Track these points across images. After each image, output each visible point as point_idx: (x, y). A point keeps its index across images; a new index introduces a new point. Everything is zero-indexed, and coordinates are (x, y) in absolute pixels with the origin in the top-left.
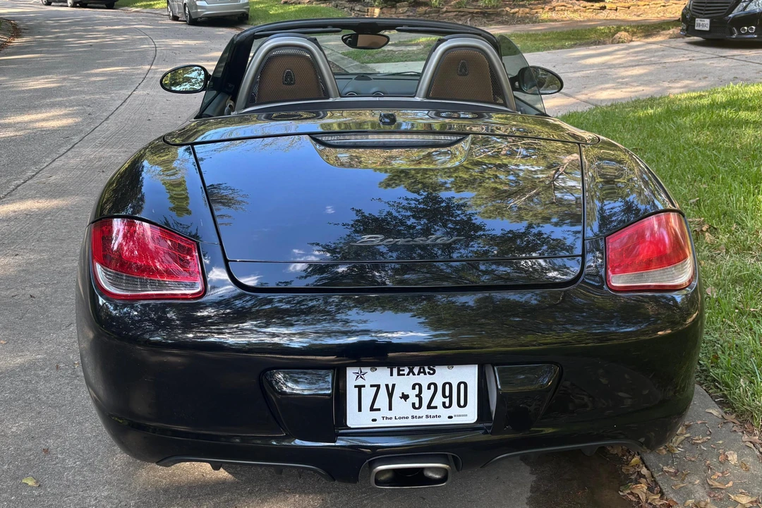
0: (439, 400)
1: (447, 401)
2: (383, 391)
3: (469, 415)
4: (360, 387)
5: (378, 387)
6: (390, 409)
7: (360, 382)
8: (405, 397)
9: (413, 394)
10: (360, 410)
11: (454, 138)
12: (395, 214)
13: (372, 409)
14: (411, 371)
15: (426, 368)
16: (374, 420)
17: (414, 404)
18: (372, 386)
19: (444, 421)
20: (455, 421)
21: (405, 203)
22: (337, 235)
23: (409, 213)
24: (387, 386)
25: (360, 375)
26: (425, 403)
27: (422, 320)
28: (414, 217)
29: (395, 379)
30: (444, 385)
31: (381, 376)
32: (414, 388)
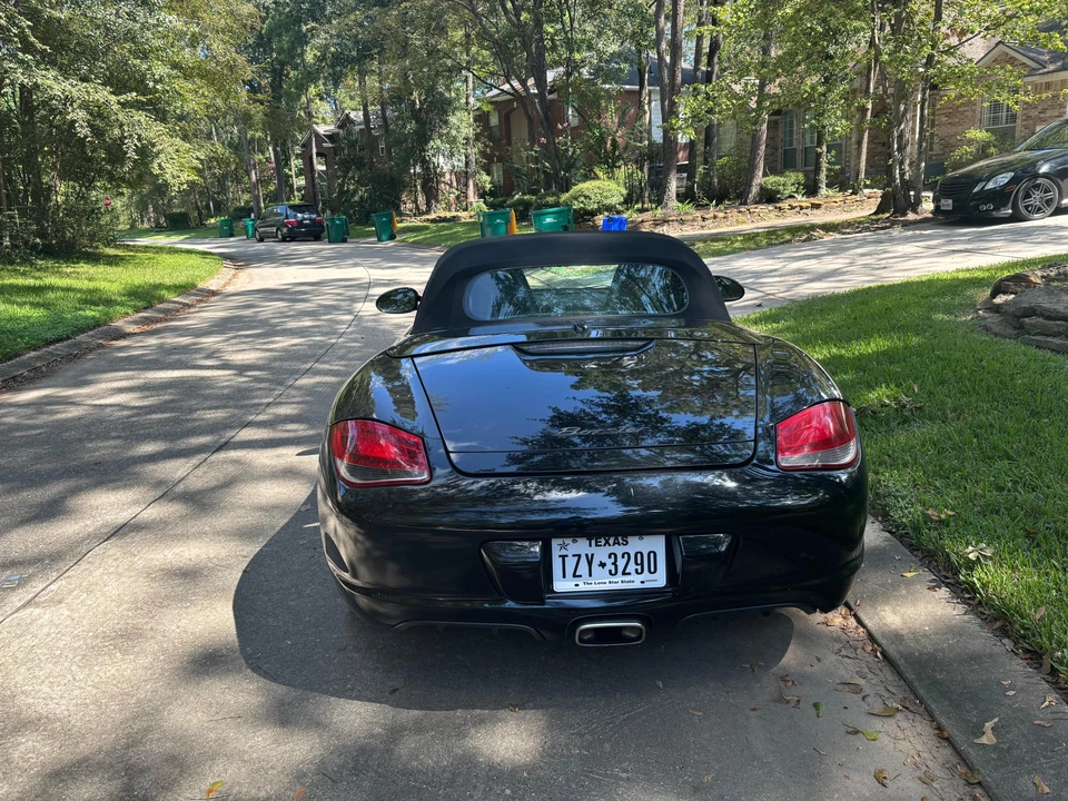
0: (632, 567)
1: (639, 567)
2: (583, 559)
3: (659, 579)
4: (563, 557)
5: (579, 556)
6: (590, 575)
7: (563, 552)
8: (603, 565)
9: (609, 562)
10: (564, 577)
11: (640, 343)
12: (588, 410)
13: (574, 576)
14: (607, 542)
15: (620, 539)
16: (577, 585)
17: (610, 571)
18: (574, 556)
19: (637, 585)
20: (648, 585)
21: (597, 400)
22: (535, 429)
23: (601, 409)
24: (587, 555)
25: (563, 546)
26: (620, 569)
27: (615, 498)
28: (605, 412)
29: (594, 550)
30: (636, 554)
31: (582, 546)
32: (610, 557)
